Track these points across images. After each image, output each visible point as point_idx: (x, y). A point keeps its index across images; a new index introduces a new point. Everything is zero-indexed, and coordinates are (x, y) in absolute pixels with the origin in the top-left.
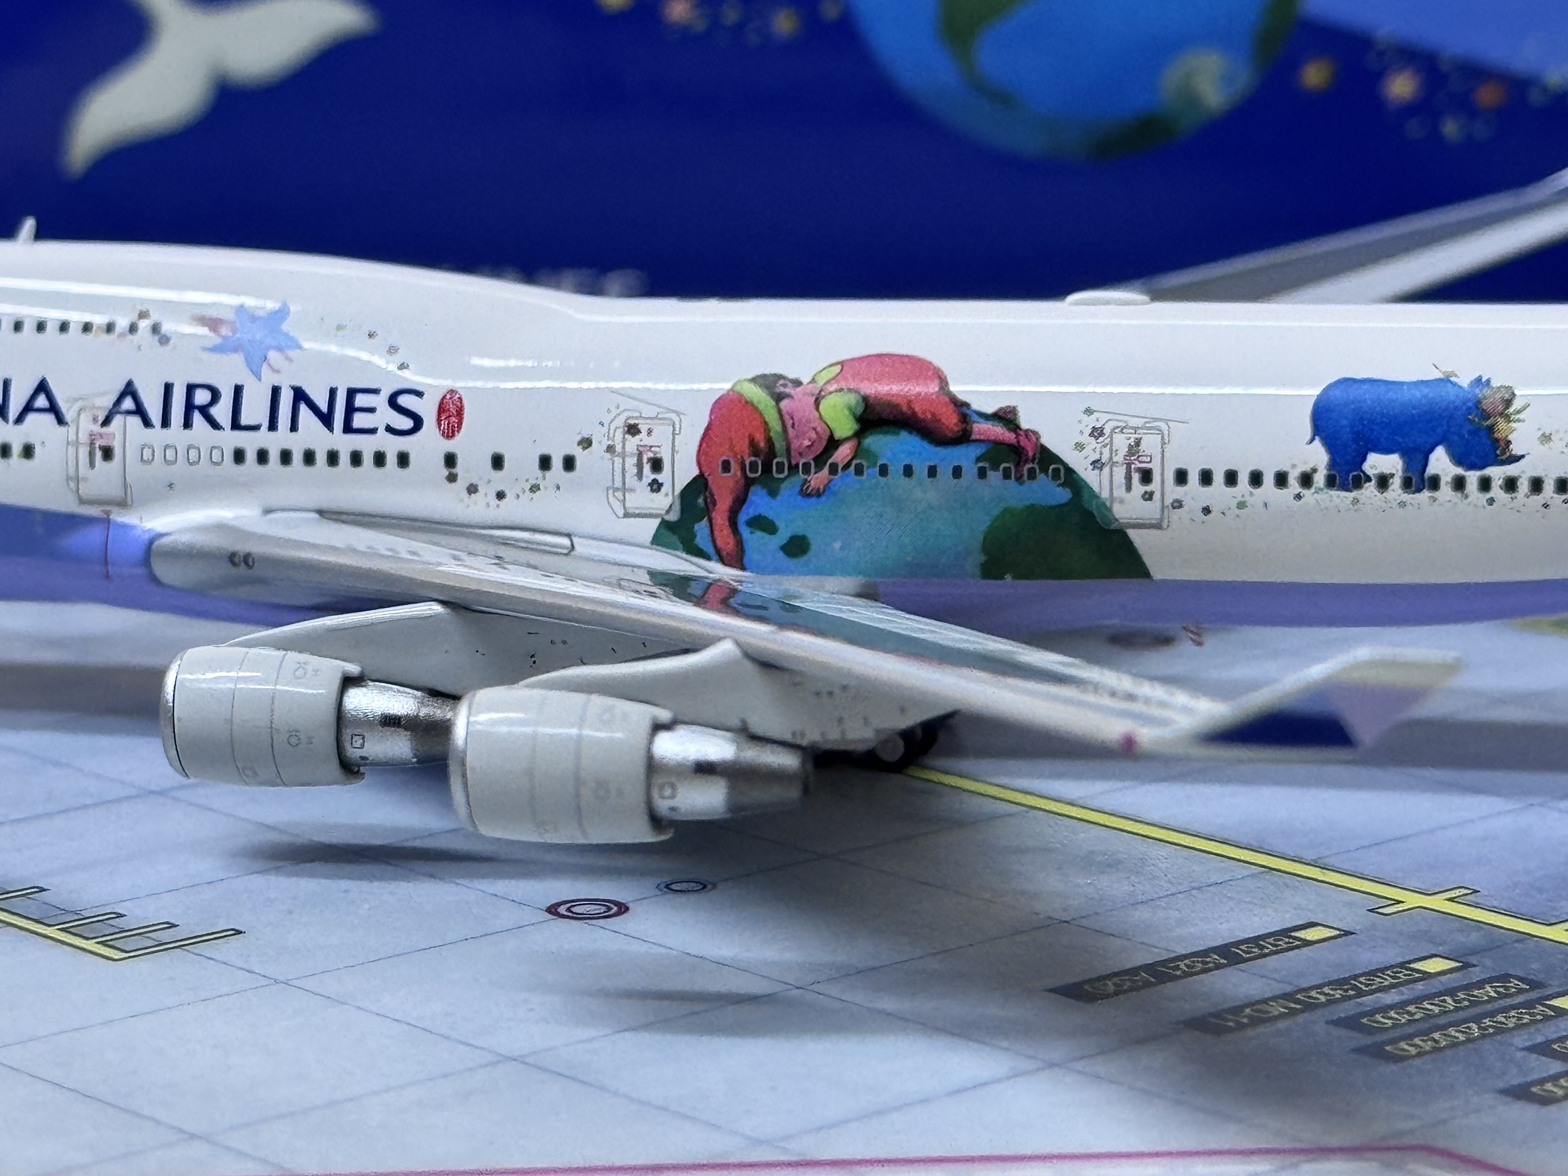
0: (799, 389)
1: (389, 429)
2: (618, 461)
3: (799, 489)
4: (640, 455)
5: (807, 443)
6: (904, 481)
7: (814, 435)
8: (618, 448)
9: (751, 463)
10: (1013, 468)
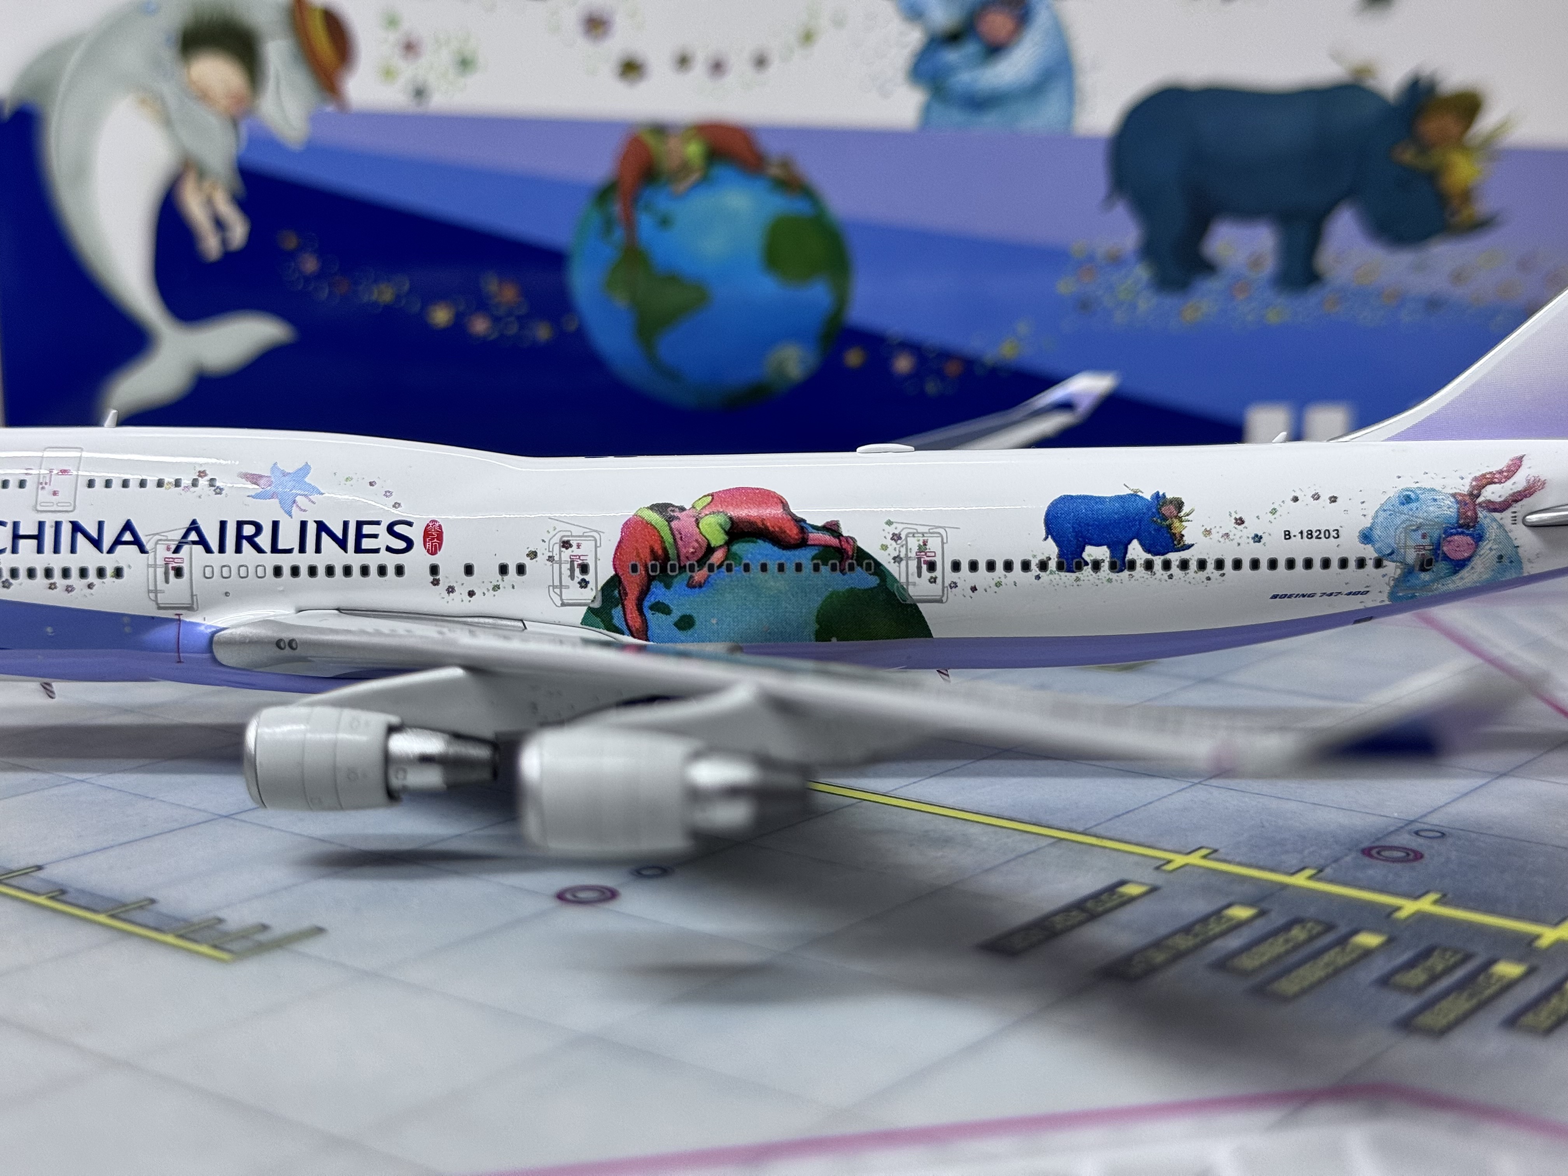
0: (684, 513)
1: (389, 549)
2: (556, 566)
3: (686, 582)
4: (572, 562)
5: (692, 550)
6: (761, 575)
7: (696, 545)
8: (557, 558)
9: (652, 565)
10: (838, 564)
